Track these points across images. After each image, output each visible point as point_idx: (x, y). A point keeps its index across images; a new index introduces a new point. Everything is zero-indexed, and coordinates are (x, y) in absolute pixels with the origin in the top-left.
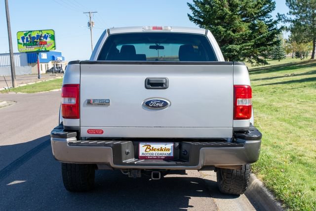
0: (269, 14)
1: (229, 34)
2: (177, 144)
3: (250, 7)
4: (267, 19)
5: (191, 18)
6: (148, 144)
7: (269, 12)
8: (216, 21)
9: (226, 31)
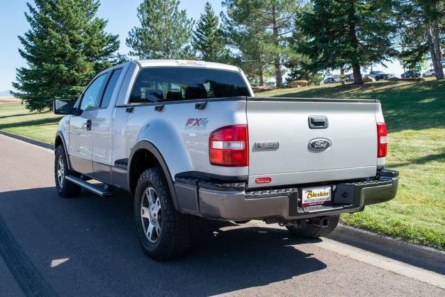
0: (113, 53)
1: (73, 74)
2: (334, 187)
3: (94, 46)
4: (110, 60)
5: (23, 54)
6: (310, 189)
7: (112, 51)
8: (56, 59)
9: (69, 71)
